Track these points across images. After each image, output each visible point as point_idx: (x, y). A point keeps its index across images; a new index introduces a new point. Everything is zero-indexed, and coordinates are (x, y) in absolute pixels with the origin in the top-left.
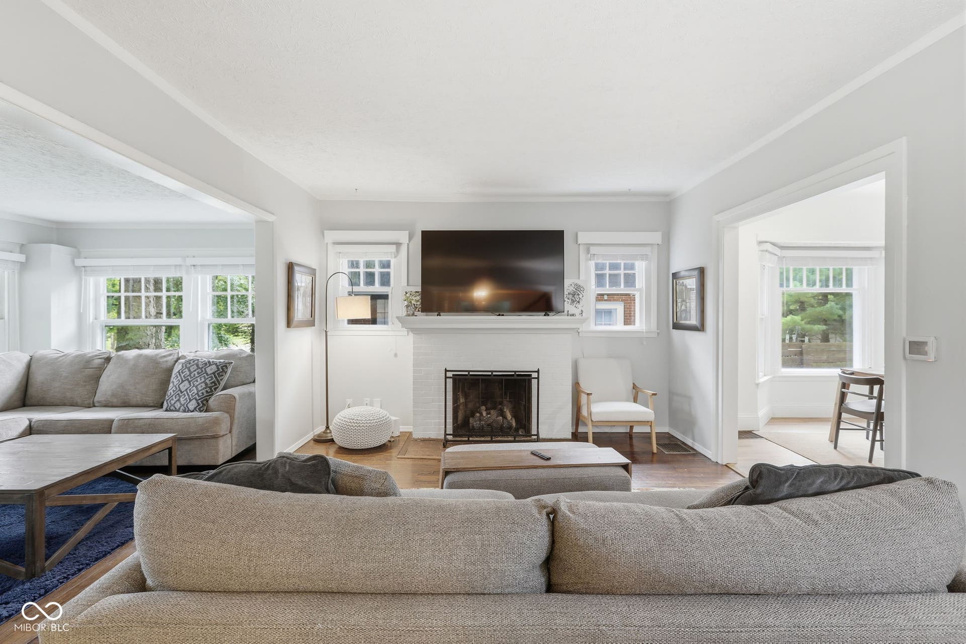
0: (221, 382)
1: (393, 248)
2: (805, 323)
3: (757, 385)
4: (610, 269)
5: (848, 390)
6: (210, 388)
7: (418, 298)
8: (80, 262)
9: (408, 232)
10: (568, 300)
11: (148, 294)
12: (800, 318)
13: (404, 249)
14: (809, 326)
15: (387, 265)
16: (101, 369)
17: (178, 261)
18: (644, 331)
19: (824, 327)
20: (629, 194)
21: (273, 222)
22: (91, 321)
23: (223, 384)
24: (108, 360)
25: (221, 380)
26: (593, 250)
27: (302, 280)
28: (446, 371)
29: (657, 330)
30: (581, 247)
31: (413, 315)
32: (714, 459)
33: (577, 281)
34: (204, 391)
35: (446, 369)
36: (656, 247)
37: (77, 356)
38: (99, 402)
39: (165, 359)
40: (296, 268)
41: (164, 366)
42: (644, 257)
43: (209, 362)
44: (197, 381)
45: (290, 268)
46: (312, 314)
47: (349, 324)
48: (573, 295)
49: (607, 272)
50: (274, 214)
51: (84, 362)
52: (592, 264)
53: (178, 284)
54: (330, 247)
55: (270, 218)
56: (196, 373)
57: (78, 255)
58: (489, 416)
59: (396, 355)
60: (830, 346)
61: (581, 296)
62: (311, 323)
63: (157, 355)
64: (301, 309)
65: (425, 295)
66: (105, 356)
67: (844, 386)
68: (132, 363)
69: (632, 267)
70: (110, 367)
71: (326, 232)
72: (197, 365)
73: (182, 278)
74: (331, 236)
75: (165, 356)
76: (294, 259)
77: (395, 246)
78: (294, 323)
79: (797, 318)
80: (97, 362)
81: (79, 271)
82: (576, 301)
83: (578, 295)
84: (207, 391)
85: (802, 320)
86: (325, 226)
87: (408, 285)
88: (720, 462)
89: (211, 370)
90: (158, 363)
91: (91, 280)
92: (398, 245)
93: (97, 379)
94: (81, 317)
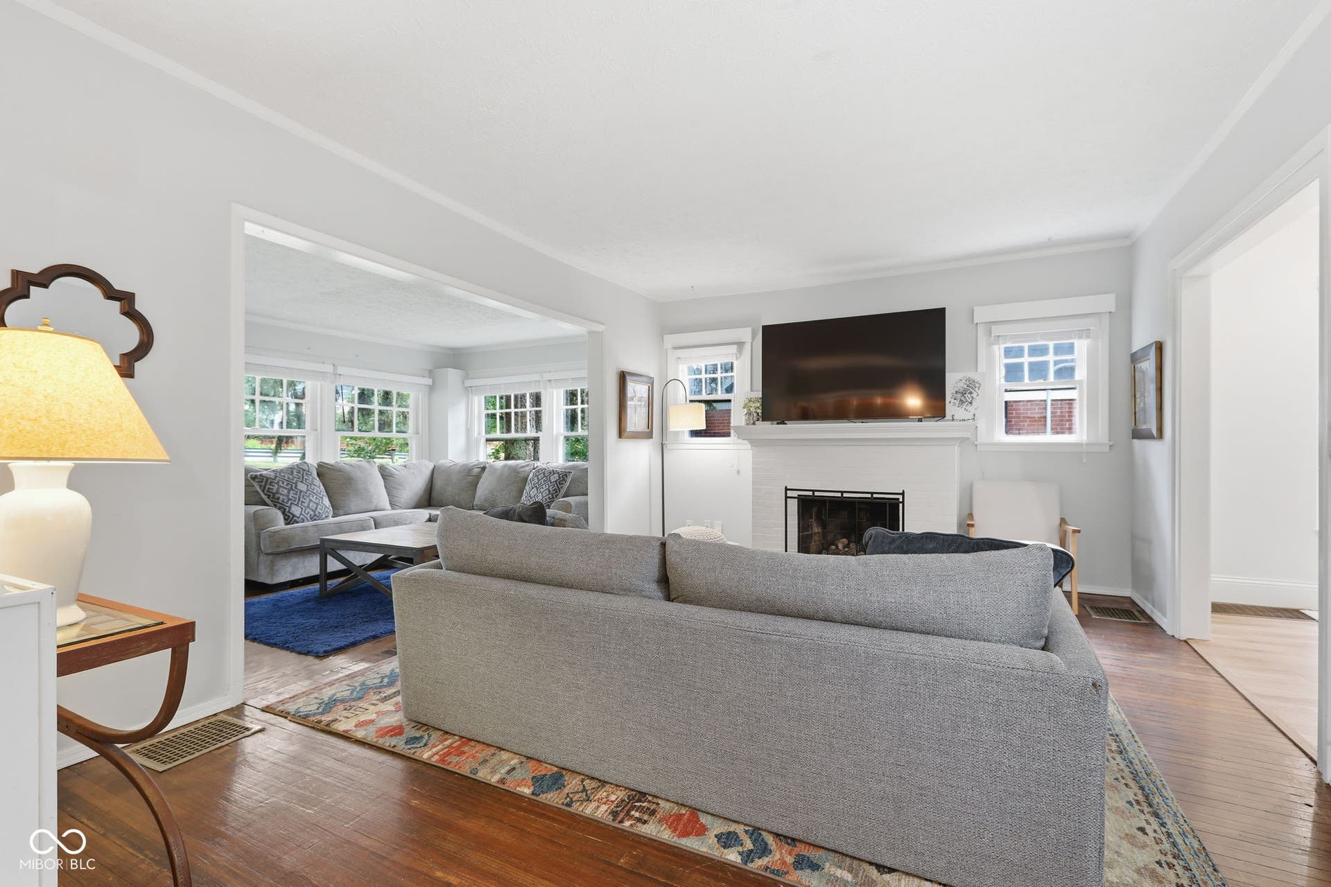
0: (561, 490)
1: (734, 349)
4: (1030, 355)
6: (552, 495)
7: (758, 404)
8: (468, 383)
9: (750, 329)
10: (956, 401)
11: (517, 410)
13: (747, 348)
15: (729, 368)
16: (478, 477)
17: (536, 377)
18: (1084, 442)
20: (1050, 244)
21: (602, 332)
22: (476, 435)
23: (563, 491)
24: (484, 469)
25: (561, 488)
26: (996, 330)
27: (636, 390)
28: (787, 489)
29: (1110, 441)
30: (980, 328)
31: (754, 424)
32: (1169, 633)
33: (972, 375)
34: (547, 497)
35: (786, 487)
36: (1107, 316)
37: (464, 465)
38: (476, 505)
39: (523, 469)
40: (628, 378)
41: (522, 475)
42: (1084, 333)
43: (553, 471)
44: (543, 488)
45: (623, 377)
46: (650, 424)
47: (692, 436)
48: (963, 394)
49: (1026, 360)
50: (602, 324)
51: (467, 470)
52: (998, 350)
53: (537, 400)
54: (670, 352)
55: (601, 328)
56: (542, 480)
57: (467, 377)
58: (846, 549)
59: (738, 472)
61: (974, 395)
62: (649, 435)
63: (518, 465)
64: (636, 420)
65: (766, 400)
66: (482, 466)
68: (499, 472)
69: (1070, 350)
70: (485, 475)
71: (665, 336)
72: (544, 473)
73: (540, 393)
74: (671, 340)
75: (523, 467)
76: (628, 367)
77: (736, 346)
78: (625, 435)
80: (476, 470)
81: (468, 390)
82: (967, 401)
83: (971, 393)
84: (549, 498)
86: (665, 330)
87: (751, 391)
88: (1176, 636)
89: (554, 478)
90: (518, 473)
91: (476, 398)
92: (740, 344)
93: (474, 485)
94: (469, 432)
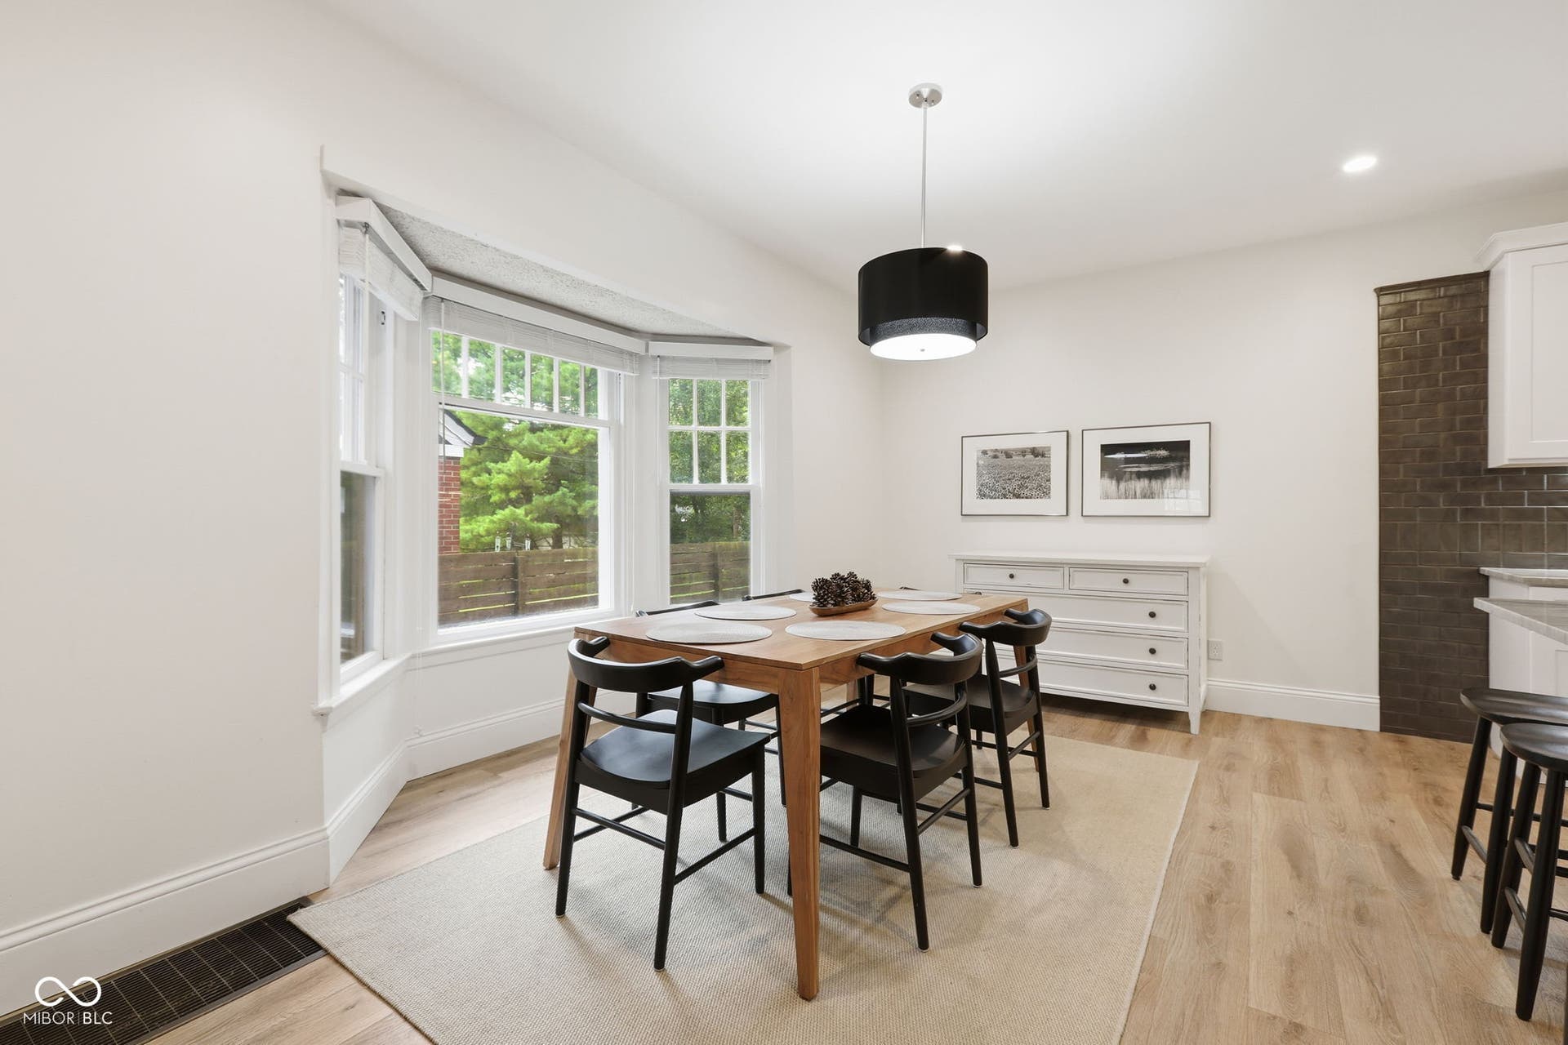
2: (532, 520)
3: (323, 716)
5: (592, 705)
12: (523, 513)
14: (535, 525)
19: (555, 526)
60: (562, 554)
67: (584, 693)
79: (520, 512)
85: (527, 515)
